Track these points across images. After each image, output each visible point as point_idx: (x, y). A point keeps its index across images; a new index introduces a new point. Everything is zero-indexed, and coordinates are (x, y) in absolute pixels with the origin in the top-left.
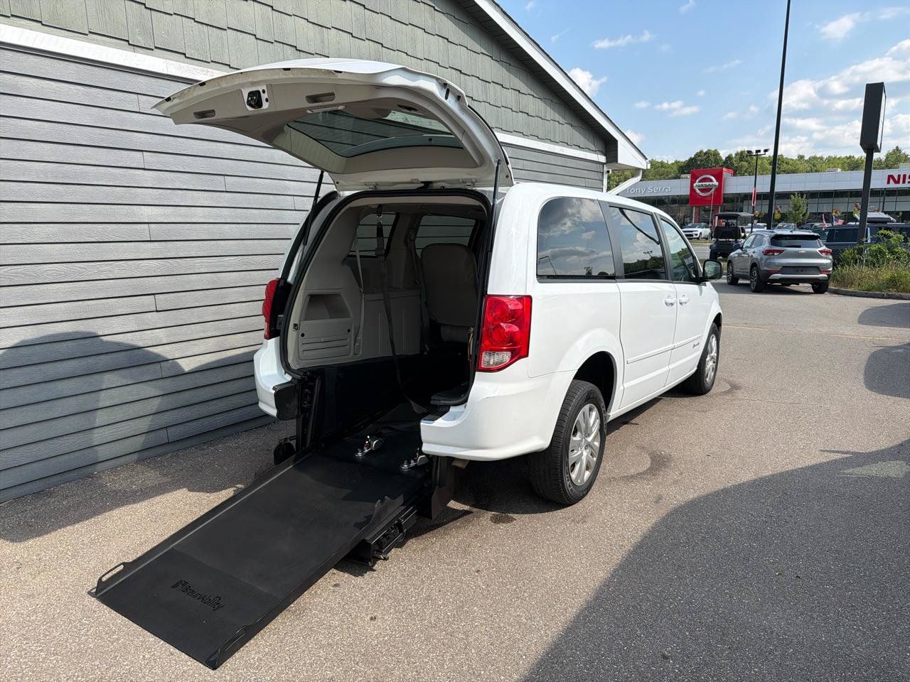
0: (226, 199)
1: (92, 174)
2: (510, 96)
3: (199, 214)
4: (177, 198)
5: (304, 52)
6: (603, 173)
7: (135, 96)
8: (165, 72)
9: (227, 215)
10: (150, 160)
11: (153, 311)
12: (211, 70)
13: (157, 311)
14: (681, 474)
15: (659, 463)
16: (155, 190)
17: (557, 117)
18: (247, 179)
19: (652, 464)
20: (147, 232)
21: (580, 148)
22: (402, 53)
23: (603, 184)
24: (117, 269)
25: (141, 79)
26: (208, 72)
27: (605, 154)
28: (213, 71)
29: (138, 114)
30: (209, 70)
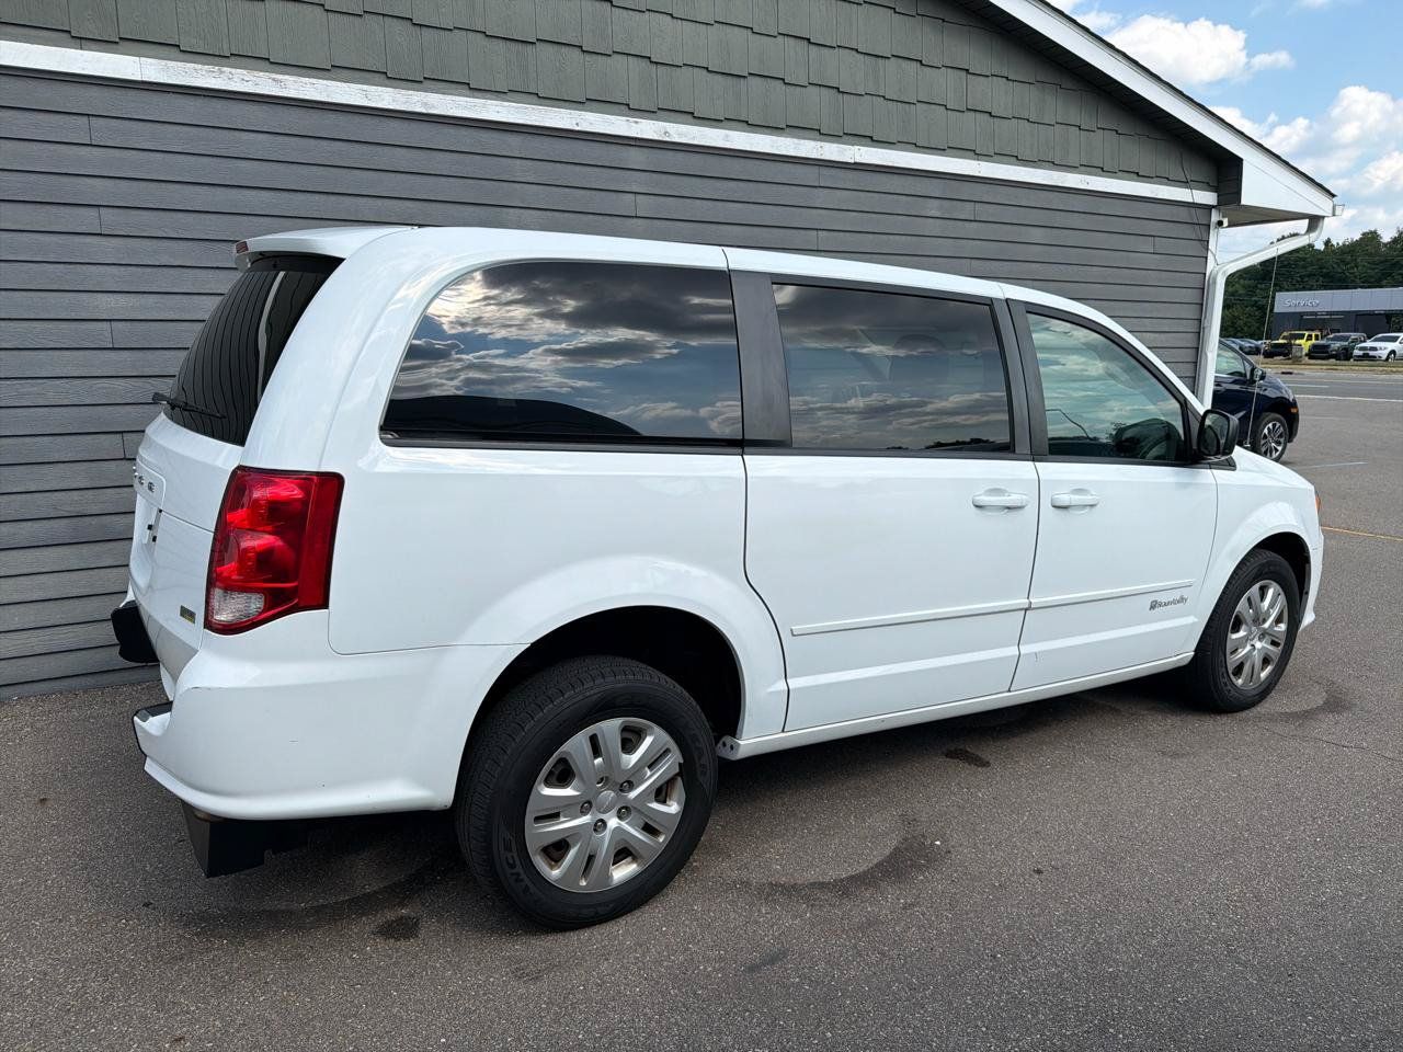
5: (428, 27)
6: (1207, 226)
7: (85, 119)
8: (139, 78)
10: (114, 220)
12: (229, 70)
17: (1076, 117)
19: (879, 864)
20: (108, 335)
21: (1138, 176)
22: (661, 16)
23: (1207, 249)
24: (52, 392)
25: (94, 92)
26: (222, 72)
27: (1215, 189)
28: (233, 71)
29: (90, 148)
30: (225, 69)
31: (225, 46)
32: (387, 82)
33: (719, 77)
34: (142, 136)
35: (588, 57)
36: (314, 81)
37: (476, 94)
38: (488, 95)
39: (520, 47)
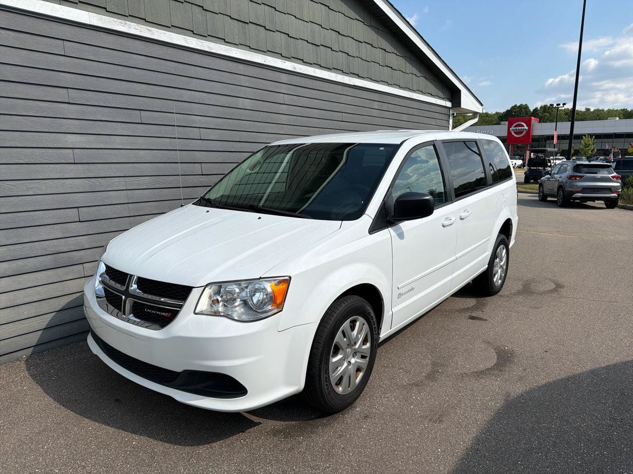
0: (141, 129)
1: (21, 107)
2: (378, 54)
3: (117, 142)
4: (98, 128)
5: (209, 11)
6: (449, 115)
7: (61, 42)
8: (88, 22)
9: (141, 142)
10: (75, 96)
11: (77, 222)
12: (129, 23)
13: (80, 221)
14: (525, 370)
15: (504, 358)
16: (78, 121)
17: (415, 71)
18: (160, 113)
19: (498, 359)
20: (72, 156)
21: (432, 95)
22: (292, 16)
23: (449, 124)
24: (44, 187)
25: (66, 28)
26: (126, 24)
27: (451, 101)
28: (131, 23)
29: (64, 57)
30: (127, 22)
31: (127, 11)
32: (193, 35)
33: (311, 45)
34: (88, 52)
35: (268, 32)
36: (165, 32)
37: (228, 44)
38: (232, 45)
39: (243, 24)
